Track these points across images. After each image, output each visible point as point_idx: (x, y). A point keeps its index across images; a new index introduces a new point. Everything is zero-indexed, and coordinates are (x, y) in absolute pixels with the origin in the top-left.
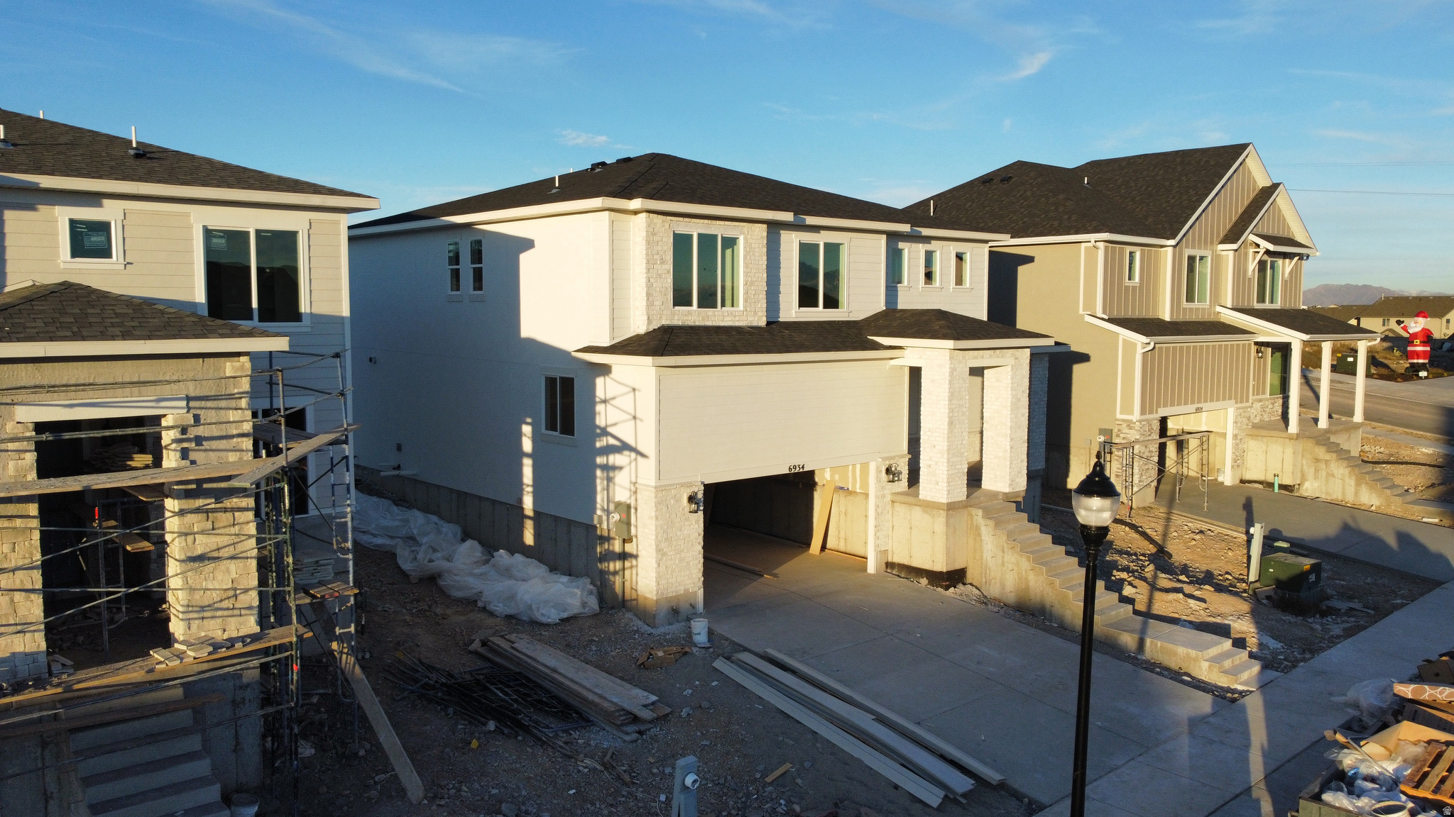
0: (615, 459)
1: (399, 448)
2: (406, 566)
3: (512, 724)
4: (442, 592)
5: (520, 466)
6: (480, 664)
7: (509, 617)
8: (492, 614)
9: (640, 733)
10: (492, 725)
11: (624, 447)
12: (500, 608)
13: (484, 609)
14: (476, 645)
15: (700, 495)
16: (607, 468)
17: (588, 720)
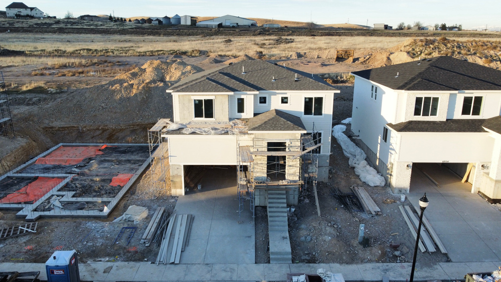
0: (392, 152)
1: (359, 131)
2: (350, 163)
3: (346, 207)
4: (354, 172)
5: (378, 146)
6: (351, 192)
7: (364, 182)
8: (361, 181)
9: (372, 217)
10: (342, 206)
11: (394, 150)
12: (363, 180)
13: (360, 179)
14: (352, 188)
15: (411, 165)
16: (391, 153)
17: (364, 211)
